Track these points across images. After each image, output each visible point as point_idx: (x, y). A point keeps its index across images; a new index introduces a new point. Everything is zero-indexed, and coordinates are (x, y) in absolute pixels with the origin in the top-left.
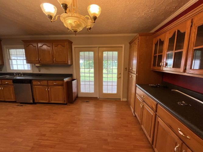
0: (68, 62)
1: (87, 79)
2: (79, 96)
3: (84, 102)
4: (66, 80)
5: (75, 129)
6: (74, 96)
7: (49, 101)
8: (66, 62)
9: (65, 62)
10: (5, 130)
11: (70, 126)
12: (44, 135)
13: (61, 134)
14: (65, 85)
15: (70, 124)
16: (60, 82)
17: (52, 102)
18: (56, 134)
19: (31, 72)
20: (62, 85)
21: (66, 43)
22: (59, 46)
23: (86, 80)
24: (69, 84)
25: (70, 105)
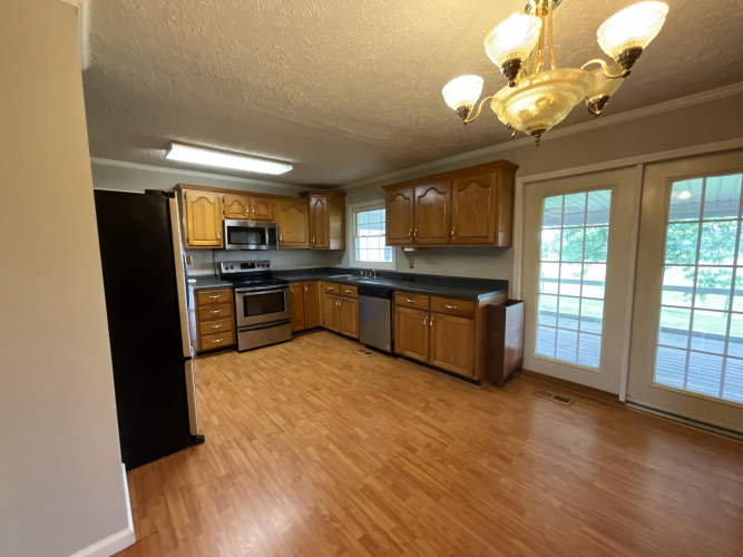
0: (496, 237)
1: (569, 307)
2: (529, 365)
3: (550, 395)
4: (485, 299)
5: (503, 479)
6: (509, 361)
7: (429, 359)
8: (491, 240)
9: (487, 237)
10: (340, 398)
11: (487, 461)
12: (413, 450)
13: (457, 471)
14: (478, 315)
15: (485, 454)
16: (465, 306)
17: (437, 363)
18: (442, 463)
19: (392, 268)
20: (470, 316)
21: (494, 175)
22: (473, 187)
23: (560, 311)
24: (495, 317)
25: (489, 391)
